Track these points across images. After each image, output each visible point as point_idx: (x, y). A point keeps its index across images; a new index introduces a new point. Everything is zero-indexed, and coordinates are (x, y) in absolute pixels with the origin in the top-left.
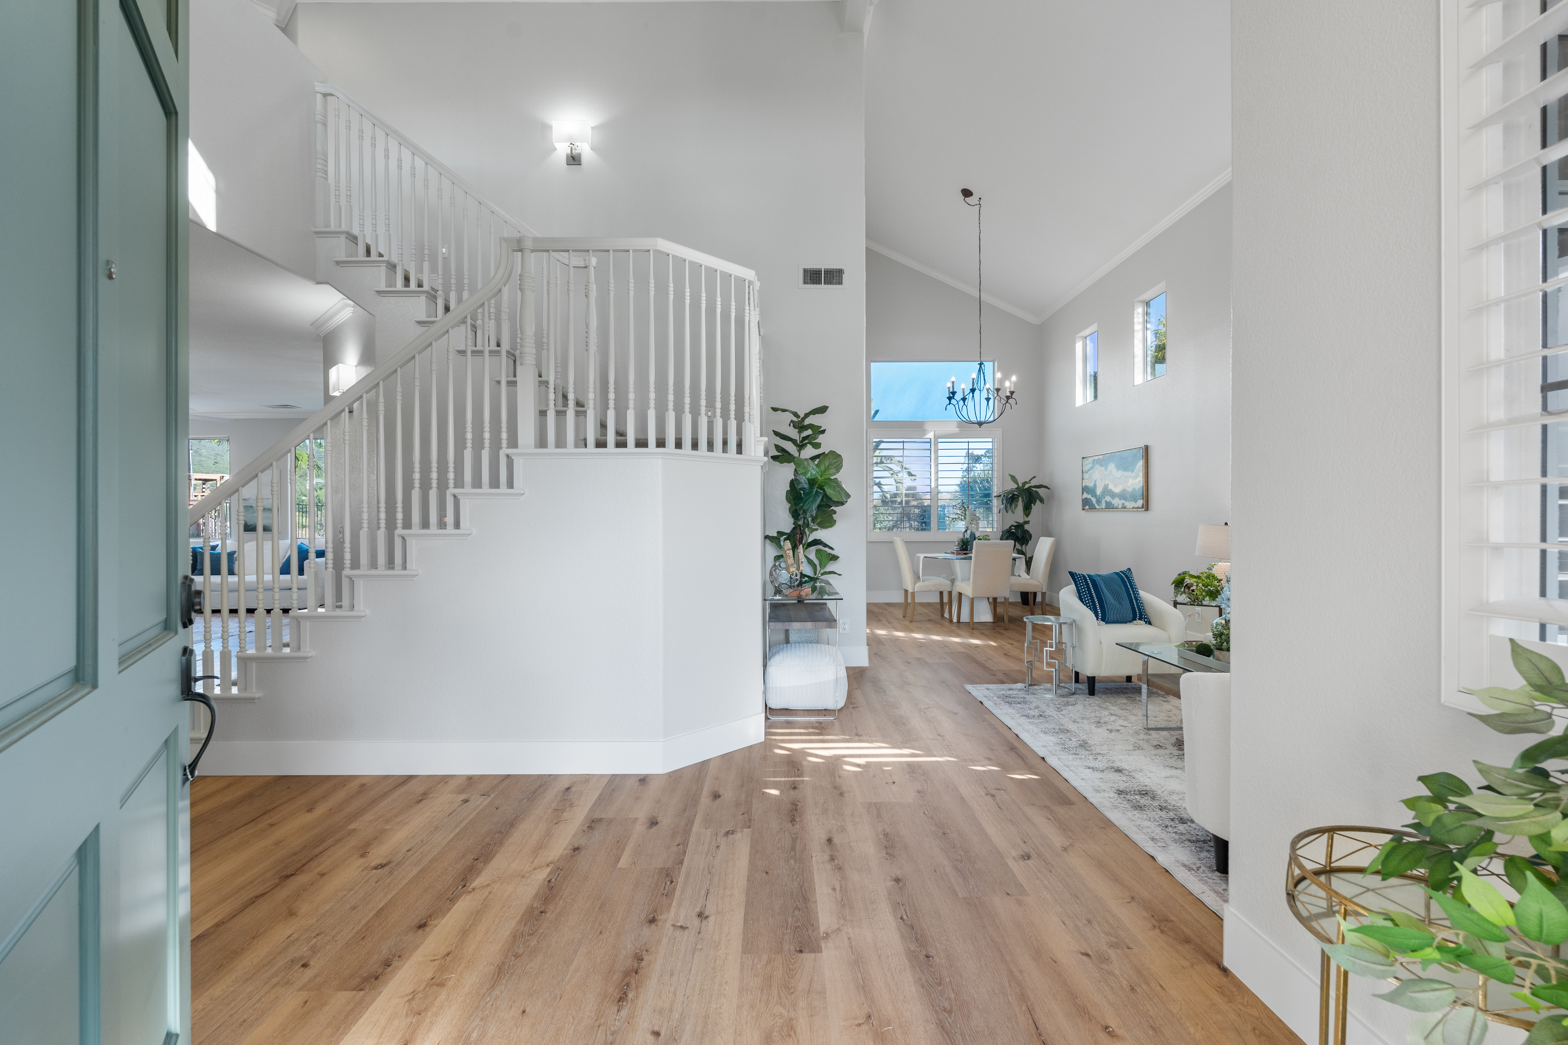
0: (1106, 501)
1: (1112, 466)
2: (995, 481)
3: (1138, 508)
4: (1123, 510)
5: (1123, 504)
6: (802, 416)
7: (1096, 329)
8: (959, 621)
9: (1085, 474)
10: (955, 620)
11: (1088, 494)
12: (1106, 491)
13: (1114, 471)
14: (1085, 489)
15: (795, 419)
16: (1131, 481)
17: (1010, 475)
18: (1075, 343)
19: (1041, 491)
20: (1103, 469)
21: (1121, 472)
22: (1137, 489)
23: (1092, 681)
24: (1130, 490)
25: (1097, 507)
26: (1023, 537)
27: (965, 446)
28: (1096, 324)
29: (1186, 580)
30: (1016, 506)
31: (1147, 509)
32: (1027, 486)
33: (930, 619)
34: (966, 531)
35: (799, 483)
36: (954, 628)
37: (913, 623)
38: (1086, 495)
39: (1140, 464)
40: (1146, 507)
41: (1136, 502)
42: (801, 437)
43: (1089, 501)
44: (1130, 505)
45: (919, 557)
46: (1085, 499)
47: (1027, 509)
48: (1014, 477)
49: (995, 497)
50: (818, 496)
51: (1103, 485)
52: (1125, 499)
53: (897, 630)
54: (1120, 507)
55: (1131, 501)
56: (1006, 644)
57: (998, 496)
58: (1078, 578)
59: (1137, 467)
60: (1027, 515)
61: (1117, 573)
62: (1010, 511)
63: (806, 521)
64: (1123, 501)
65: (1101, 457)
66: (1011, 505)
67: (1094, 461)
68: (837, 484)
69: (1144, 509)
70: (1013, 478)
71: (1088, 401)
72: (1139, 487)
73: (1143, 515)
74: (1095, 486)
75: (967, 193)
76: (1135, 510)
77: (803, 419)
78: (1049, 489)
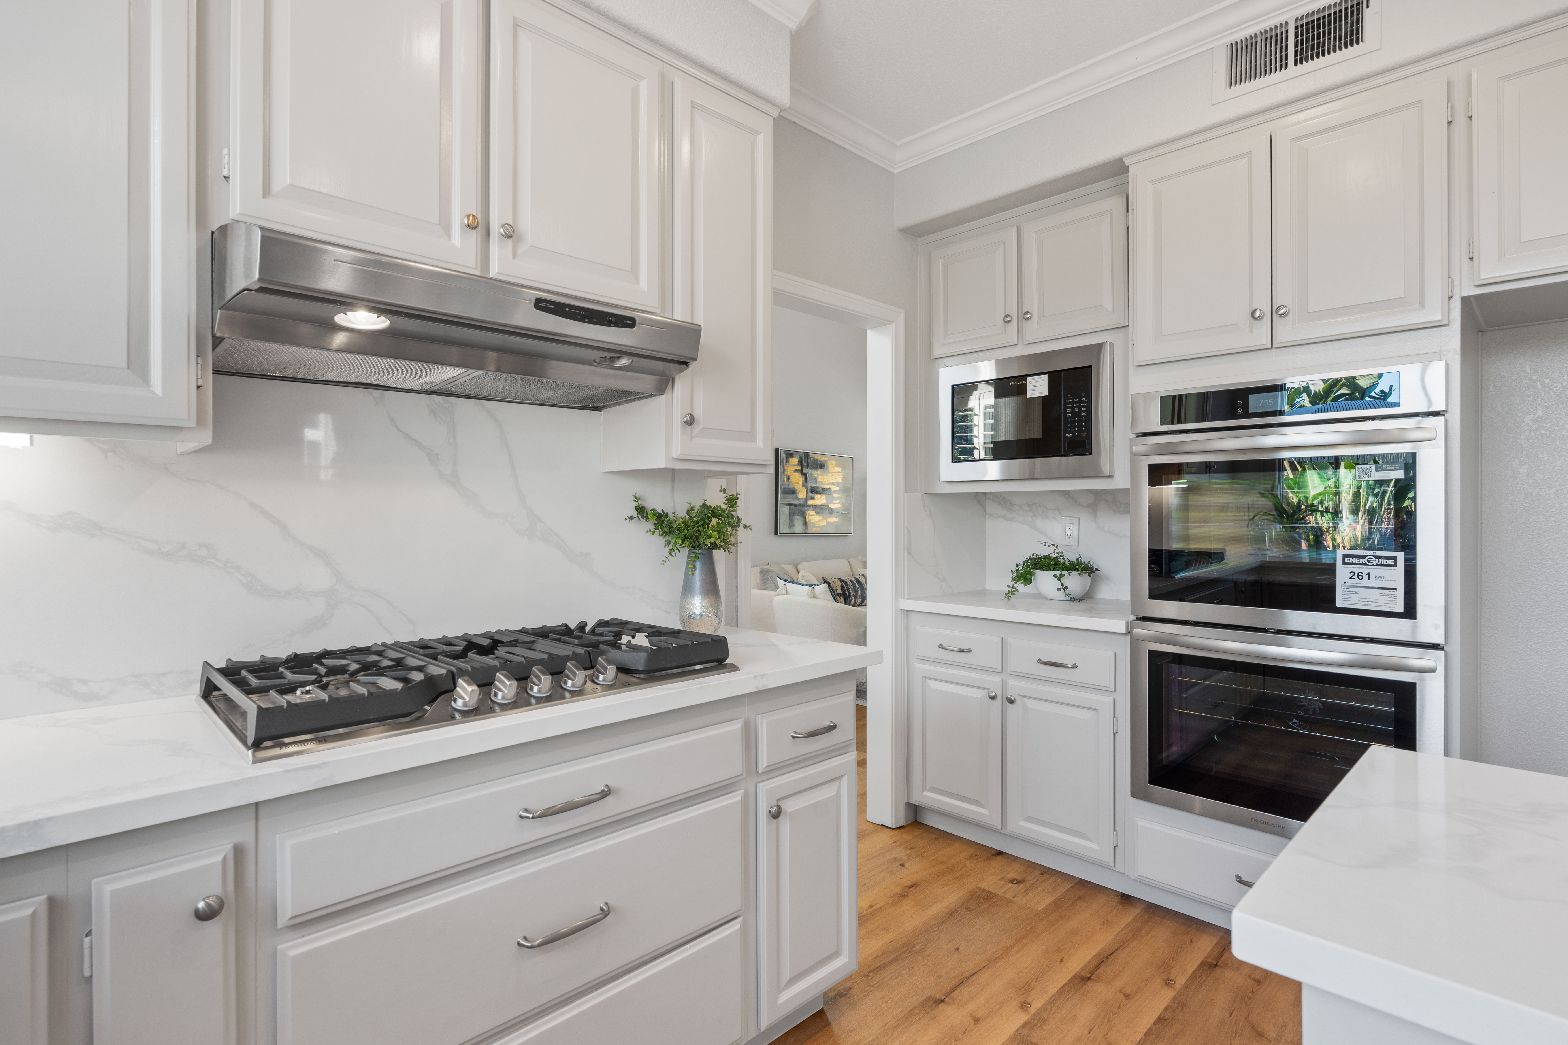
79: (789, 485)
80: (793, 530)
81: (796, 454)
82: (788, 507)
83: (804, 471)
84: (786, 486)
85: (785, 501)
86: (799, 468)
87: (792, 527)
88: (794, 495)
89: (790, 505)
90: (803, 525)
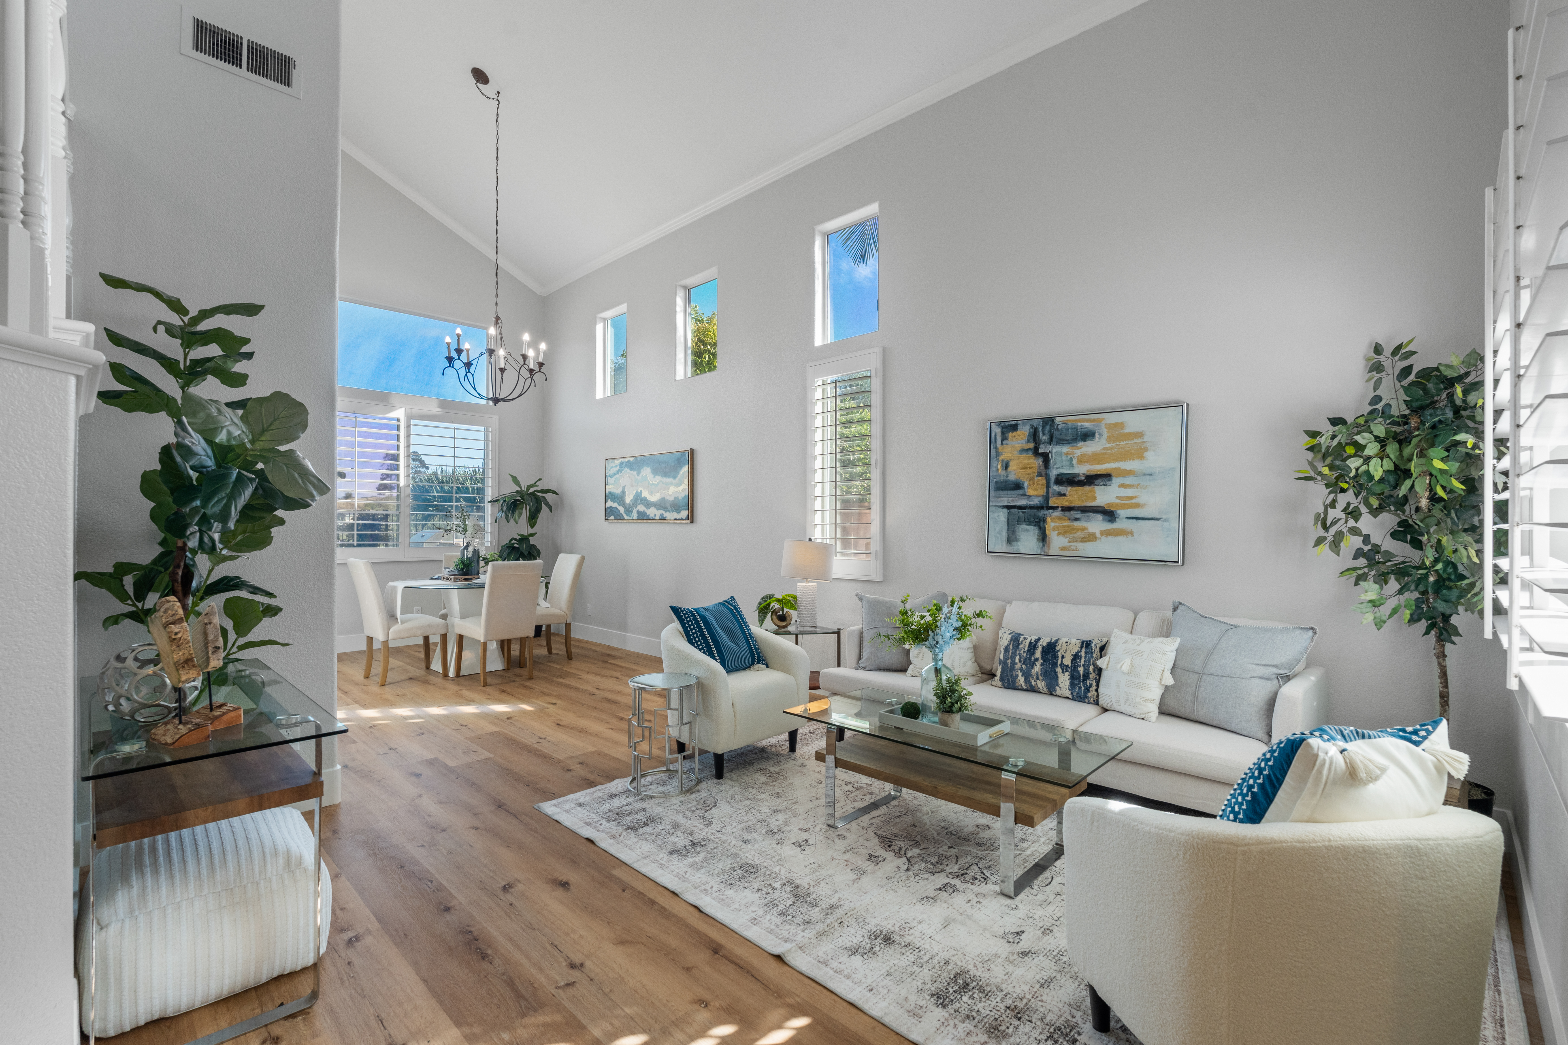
0: (638, 511)
1: (646, 471)
2: (489, 482)
3: (682, 519)
4: (662, 521)
5: (662, 515)
6: (193, 313)
7: (625, 310)
8: (458, 674)
9: (609, 478)
10: (452, 673)
11: (614, 502)
12: (639, 499)
13: (650, 476)
14: (609, 496)
15: (175, 319)
16: (672, 489)
17: (512, 476)
18: (595, 324)
19: (549, 497)
20: (635, 473)
21: (658, 479)
22: (680, 498)
23: (719, 759)
24: (671, 499)
25: (626, 517)
26: (529, 553)
27: (450, 433)
28: (625, 305)
29: (771, 605)
30: (521, 514)
31: (692, 522)
32: (532, 490)
33: (410, 675)
34: (466, 547)
35: (187, 452)
36: (452, 687)
37: (386, 688)
38: (610, 504)
39: (685, 469)
40: (691, 518)
41: (679, 513)
42: (189, 357)
43: (615, 510)
44: (670, 516)
45: (394, 589)
46: (609, 508)
47: (533, 518)
48: (516, 478)
49: (489, 502)
50: (245, 486)
51: (635, 492)
52: (665, 509)
53: (365, 706)
54: (657, 517)
55: (673, 511)
56: (546, 705)
57: (494, 501)
58: (685, 614)
59: (681, 473)
60: (532, 526)
61: (721, 603)
62: (512, 521)
63: (206, 540)
64: (662, 512)
65: (631, 459)
66: (513, 513)
67: (621, 463)
68: (292, 461)
69: (689, 521)
70: (515, 480)
71: (609, 395)
72: (683, 496)
73: (688, 528)
74: (623, 492)
75: (480, 76)
76: (678, 522)
77: (196, 320)
78: (557, 494)
79: (1007, 477)
80: (1015, 548)
81: (1024, 424)
82: (1006, 511)
83: (1041, 450)
84: (1002, 479)
85: (1000, 502)
86: (1031, 445)
87: (1014, 543)
88: (1020, 492)
89: (1009, 507)
90: (1038, 540)
